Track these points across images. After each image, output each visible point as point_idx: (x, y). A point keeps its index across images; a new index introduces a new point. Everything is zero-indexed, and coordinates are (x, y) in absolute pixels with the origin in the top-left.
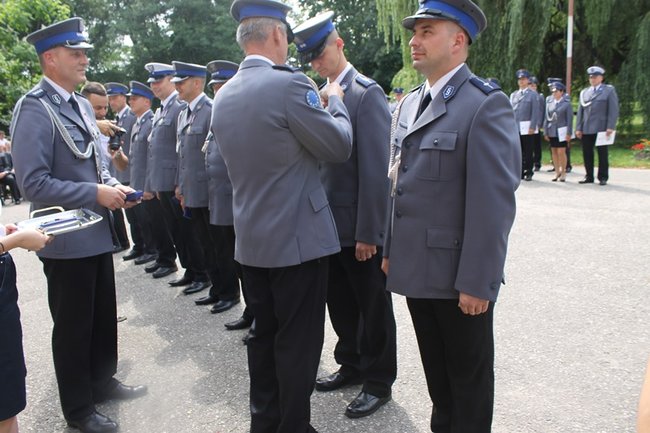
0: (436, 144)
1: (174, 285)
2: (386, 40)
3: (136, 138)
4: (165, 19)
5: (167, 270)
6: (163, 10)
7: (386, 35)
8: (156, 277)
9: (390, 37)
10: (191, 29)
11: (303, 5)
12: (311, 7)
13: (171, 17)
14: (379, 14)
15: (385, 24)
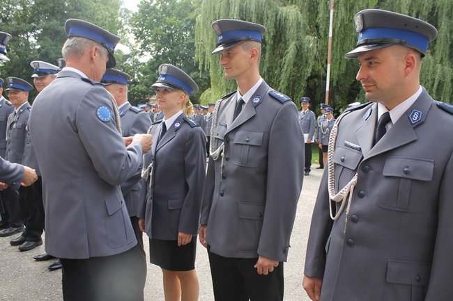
0: (406, 173)
1: (38, 259)
2: (200, 68)
3: (14, 126)
4: (35, 36)
5: (32, 243)
6: (33, 30)
7: (200, 64)
8: (22, 250)
9: (203, 66)
10: (55, 45)
11: (137, 38)
12: (142, 41)
13: (39, 35)
14: (197, 49)
15: (200, 56)
